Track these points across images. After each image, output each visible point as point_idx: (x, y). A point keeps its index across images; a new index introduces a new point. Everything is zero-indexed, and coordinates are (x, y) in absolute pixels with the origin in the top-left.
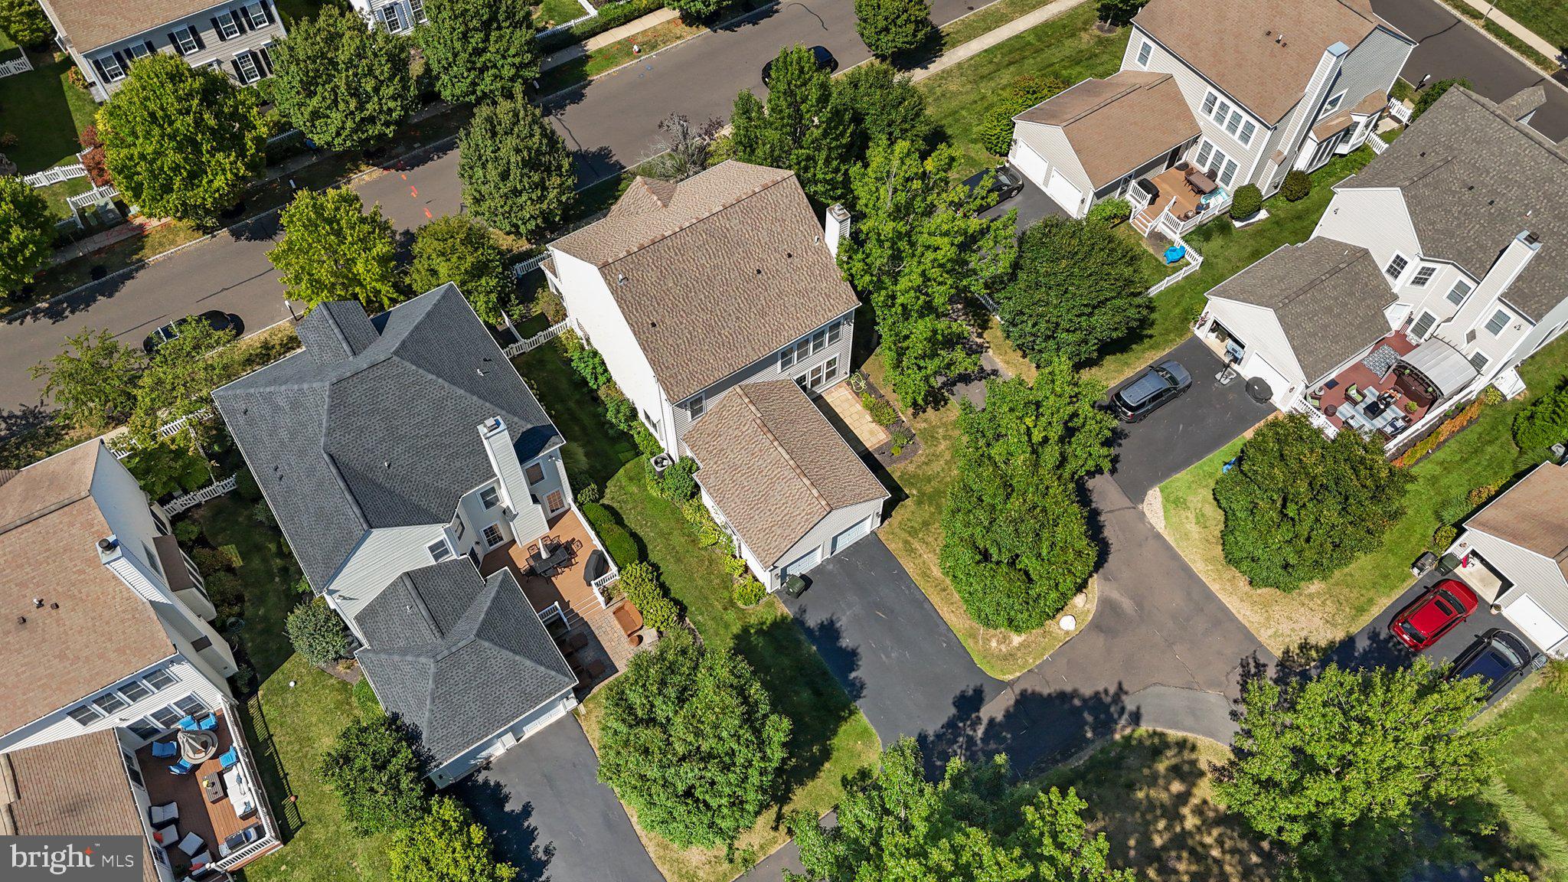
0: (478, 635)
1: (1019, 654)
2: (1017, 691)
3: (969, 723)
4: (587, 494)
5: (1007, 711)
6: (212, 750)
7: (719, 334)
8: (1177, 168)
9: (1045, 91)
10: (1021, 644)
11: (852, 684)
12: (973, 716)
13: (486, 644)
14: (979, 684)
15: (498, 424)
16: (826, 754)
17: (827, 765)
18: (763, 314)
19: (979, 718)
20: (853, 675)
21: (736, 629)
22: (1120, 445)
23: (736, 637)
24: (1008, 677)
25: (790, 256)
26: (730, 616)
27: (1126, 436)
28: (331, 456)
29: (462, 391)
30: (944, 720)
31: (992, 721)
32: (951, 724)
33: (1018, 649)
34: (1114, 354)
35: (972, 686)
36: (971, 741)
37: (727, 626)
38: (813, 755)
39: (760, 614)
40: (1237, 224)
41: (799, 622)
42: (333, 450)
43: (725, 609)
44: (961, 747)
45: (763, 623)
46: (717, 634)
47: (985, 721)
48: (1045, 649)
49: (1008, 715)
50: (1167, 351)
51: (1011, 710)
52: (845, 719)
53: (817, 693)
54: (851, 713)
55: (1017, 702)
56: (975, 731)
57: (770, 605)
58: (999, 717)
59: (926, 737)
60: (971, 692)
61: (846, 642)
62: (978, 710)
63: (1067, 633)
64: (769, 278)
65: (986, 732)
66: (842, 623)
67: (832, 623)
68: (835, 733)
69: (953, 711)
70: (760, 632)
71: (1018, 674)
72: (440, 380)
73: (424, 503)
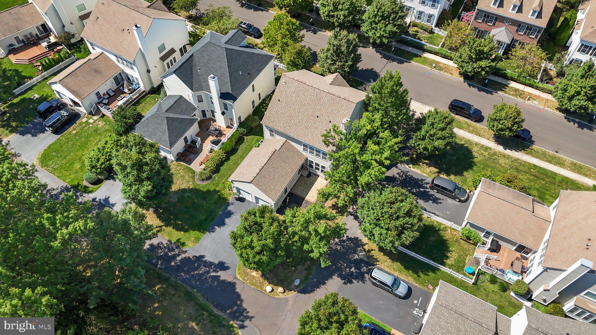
0: (167, 117)
1: (249, 277)
2: (234, 281)
3: (214, 269)
4: (242, 130)
5: (225, 280)
6: (129, 92)
7: (291, 120)
8: (521, 255)
9: (513, 186)
10: (253, 276)
11: (213, 228)
12: (218, 269)
13: (166, 121)
14: (230, 267)
15: (214, 78)
16: (186, 231)
17: (182, 233)
18: (306, 128)
19: (218, 272)
20: (216, 227)
21: (217, 189)
22: (358, 282)
23: (215, 190)
24: (238, 276)
25: (330, 122)
26: (221, 185)
27: (364, 283)
28: (192, 55)
29: (228, 70)
30: (212, 261)
31: (219, 276)
32: (211, 264)
33: (251, 276)
34: (402, 265)
35: (228, 265)
36: (208, 272)
37: (217, 186)
38: (184, 227)
39: (226, 193)
40: (512, 294)
41: (228, 204)
42: (194, 55)
43: (223, 183)
44: (205, 270)
45: (223, 195)
46: (213, 184)
47: (218, 274)
48: (255, 285)
49: (224, 281)
50: (417, 285)
51: (226, 281)
52: (200, 231)
53: (206, 220)
54: (203, 232)
55: (230, 283)
56: (213, 272)
57: (230, 194)
58: (221, 279)
59: (204, 258)
60: (226, 265)
61: (227, 221)
62: (221, 270)
63: (266, 290)
64: (318, 121)
65: (214, 276)
66: (233, 217)
67: (232, 214)
68: (194, 230)
69: (217, 262)
70: (220, 196)
71: (241, 279)
72: (227, 63)
73: (194, 83)
